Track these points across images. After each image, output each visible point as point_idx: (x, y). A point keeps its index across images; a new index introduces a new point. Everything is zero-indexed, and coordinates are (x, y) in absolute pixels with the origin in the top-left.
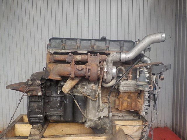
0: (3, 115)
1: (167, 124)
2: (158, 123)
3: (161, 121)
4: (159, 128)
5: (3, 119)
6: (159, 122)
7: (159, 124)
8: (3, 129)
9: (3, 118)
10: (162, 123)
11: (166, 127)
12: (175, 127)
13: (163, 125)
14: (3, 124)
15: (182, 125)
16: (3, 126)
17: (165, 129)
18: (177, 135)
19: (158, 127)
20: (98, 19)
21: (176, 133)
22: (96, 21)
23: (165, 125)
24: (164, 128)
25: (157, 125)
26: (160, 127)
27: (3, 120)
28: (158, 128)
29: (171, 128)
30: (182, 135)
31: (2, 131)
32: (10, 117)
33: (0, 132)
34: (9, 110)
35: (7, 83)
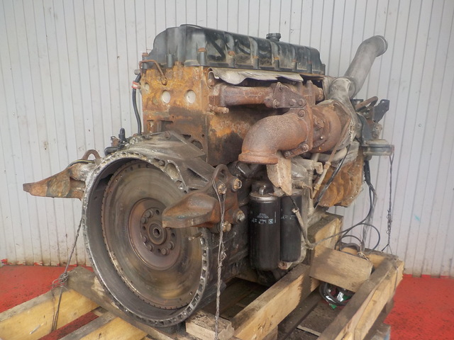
0: (38, 224)
2: (443, 266)
3: (451, 260)
4: (444, 277)
5: (40, 234)
6: (446, 264)
7: (446, 269)
8: (42, 257)
9: (39, 232)
14: (41, 247)
16: (41, 251)
19: (442, 275)
25: (439, 270)
26: (447, 274)
27: (40, 237)
28: (439, 277)
31: (40, 263)
32: (57, 230)
33: (35, 264)
34: (55, 213)
35: (46, 144)
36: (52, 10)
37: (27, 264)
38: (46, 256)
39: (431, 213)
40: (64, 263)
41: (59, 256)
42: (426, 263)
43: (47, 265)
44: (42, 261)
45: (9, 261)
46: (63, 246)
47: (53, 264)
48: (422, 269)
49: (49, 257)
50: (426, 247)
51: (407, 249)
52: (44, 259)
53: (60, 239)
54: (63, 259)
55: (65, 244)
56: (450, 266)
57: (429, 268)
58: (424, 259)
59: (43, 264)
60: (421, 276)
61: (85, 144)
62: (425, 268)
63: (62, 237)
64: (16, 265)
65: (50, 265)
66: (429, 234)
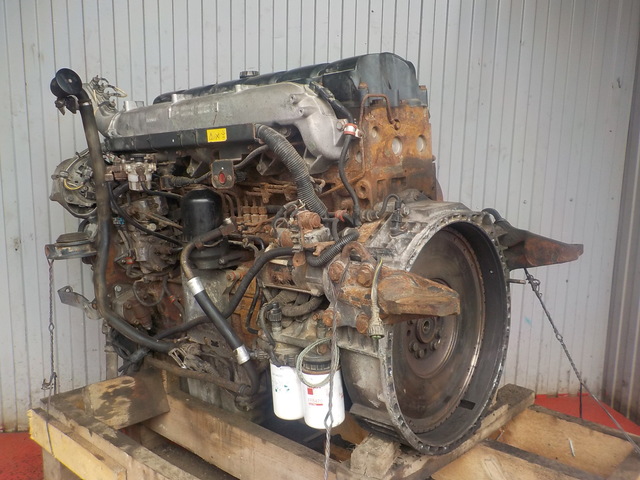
1: (588, 384)
2: (560, 381)
3: (568, 372)
4: (562, 395)
6: (564, 377)
7: (564, 384)
10: (571, 380)
11: (584, 392)
13: (573, 386)
18: (625, 415)
19: (559, 393)
20: (376, 6)
21: (620, 409)
22: (370, 12)
24: (578, 395)
25: (556, 388)
26: (565, 392)
28: (557, 395)
29: (598, 394)
32: (29, 374)
34: (27, 349)
35: (18, 244)
36: (36, 48)
39: (543, 313)
42: (540, 378)
43: (10, 430)
44: (3, 425)
48: (536, 387)
49: (14, 418)
50: (540, 358)
51: (517, 362)
52: (6, 421)
53: (33, 388)
56: (568, 381)
57: (544, 385)
58: (538, 374)
59: (4, 430)
62: (539, 385)
65: (16, 430)
66: (542, 341)
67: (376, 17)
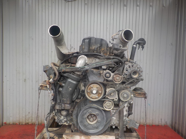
0: (19, 109)
1: (167, 123)
2: (159, 122)
3: (161, 119)
4: (160, 125)
6: (160, 121)
7: (160, 122)
8: (19, 121)
9: (19, 111)
10: (162, 122)
11: (166, 125)
12: (175, 125)
13: (163, 123)
14: (19, 117)
15: (181, 122)
16: (19, 119)
17: (166, 126)
18: (176, 132)
20: (108, 27)
21: (175, 130)
22: (107, 28)
23: (165, 124)
24: (164, 126)
26: (161, 125)
27: (19, 113)
28: (158, 125)
29: (170, 126)
30: (180, 132)
31: (18, 124)
32: (26, 111)
33: (16, 124)
34: (26, 104)
35: (25, 80)
36: (32, 37)
37: (13, 124)
38: (21, 121)
39: (153, 103)
40: (27, 123)
41: (25, 121)
42: (153, 121)
45: (7, 123)
46: (28, 117)
47: (23, 124)
48: (152, 123)
49: (22, 121)
50: (153, 115)
51: (147, 115)
52: (20, 122)
53: (26, 114)
54: (27, 122)
55: (28, 116)
56: (161, 122)
57: (155, 122)
58: (153, 119)
59: (19, 124)
60: (152, 125)
61: (39, 80)
62: (153, 122)
63: (27, 113)
64: (9, 124)
65: (22, 124)
66: (153, 110)
67: (108, 29)
